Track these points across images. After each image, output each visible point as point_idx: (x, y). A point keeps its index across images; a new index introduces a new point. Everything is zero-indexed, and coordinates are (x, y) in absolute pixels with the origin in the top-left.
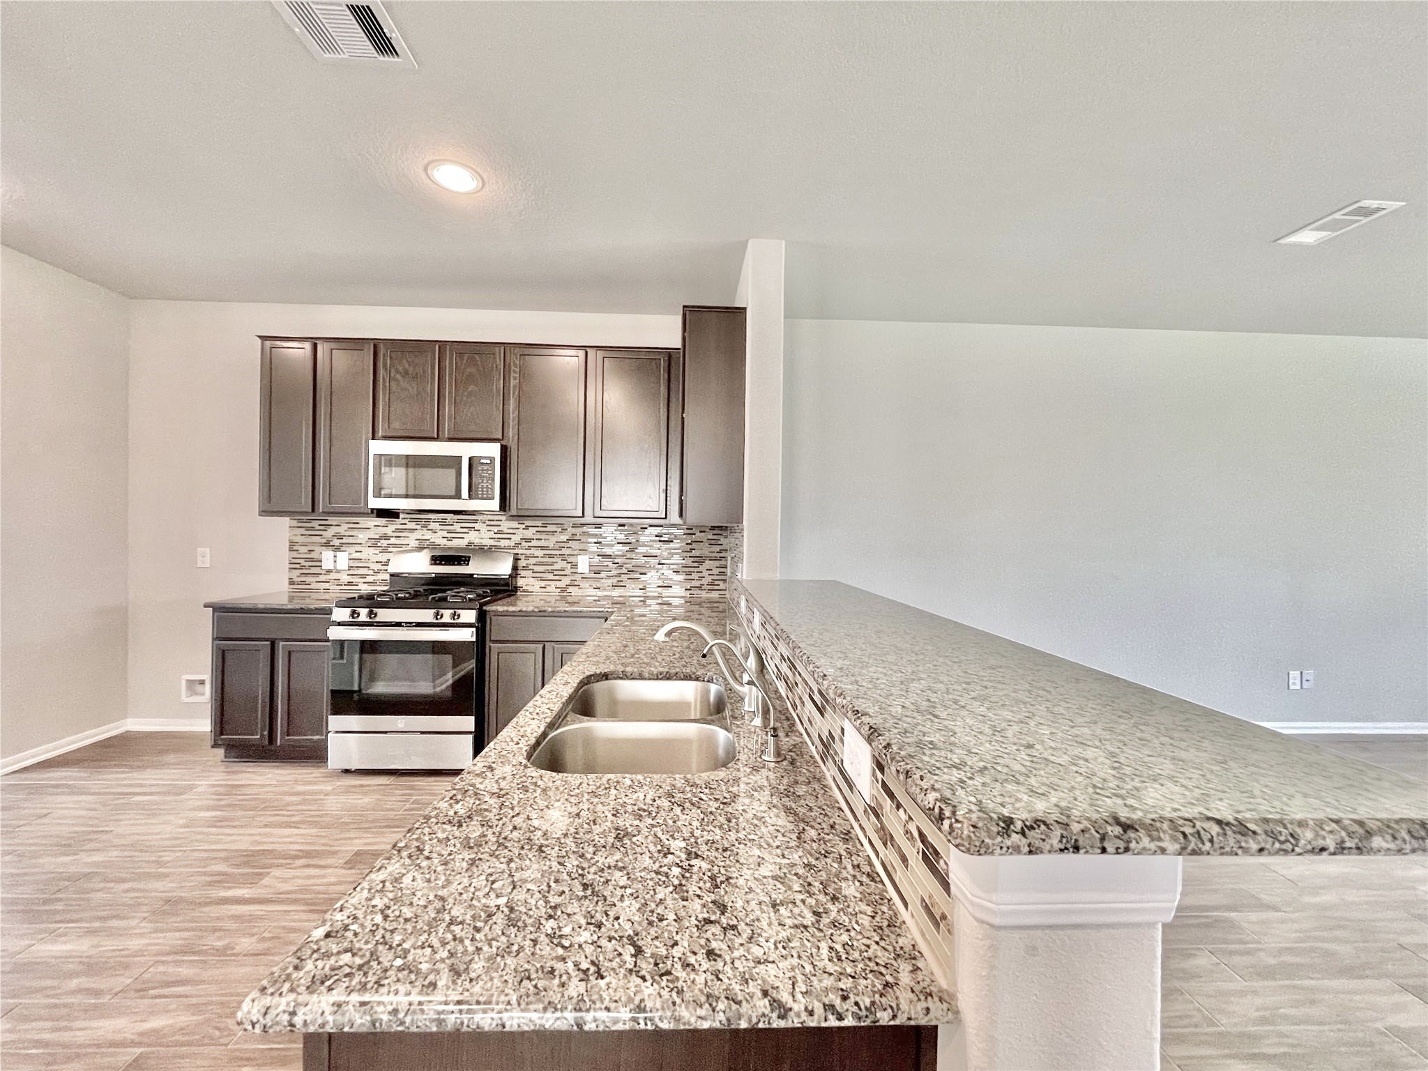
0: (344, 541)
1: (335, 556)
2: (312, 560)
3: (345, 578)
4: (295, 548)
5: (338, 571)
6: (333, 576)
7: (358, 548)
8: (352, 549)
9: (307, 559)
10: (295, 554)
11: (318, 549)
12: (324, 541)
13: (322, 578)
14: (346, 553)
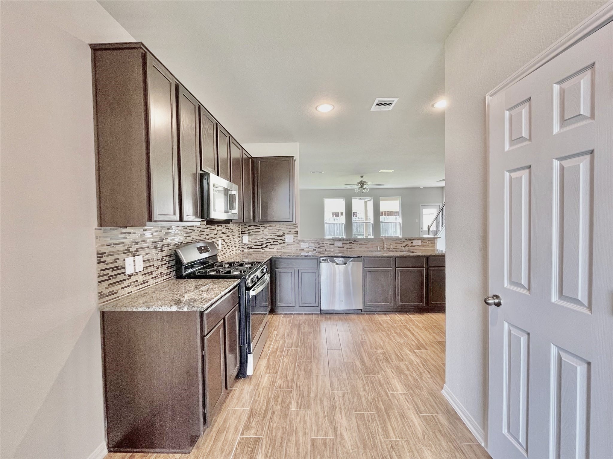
0: (139, 246)
1: (134, 261)
2: (117, 268)
3: (141, 278)
4: (103, 259)
5: (136, 273)
6: (133, 279)
7: (147, 250)
8: (143, 252)
9: (113, 269)
10: (103, 266)
11: (121, 256)
12: (125, 248)
13: (126, 283)
14: (141, 256)
